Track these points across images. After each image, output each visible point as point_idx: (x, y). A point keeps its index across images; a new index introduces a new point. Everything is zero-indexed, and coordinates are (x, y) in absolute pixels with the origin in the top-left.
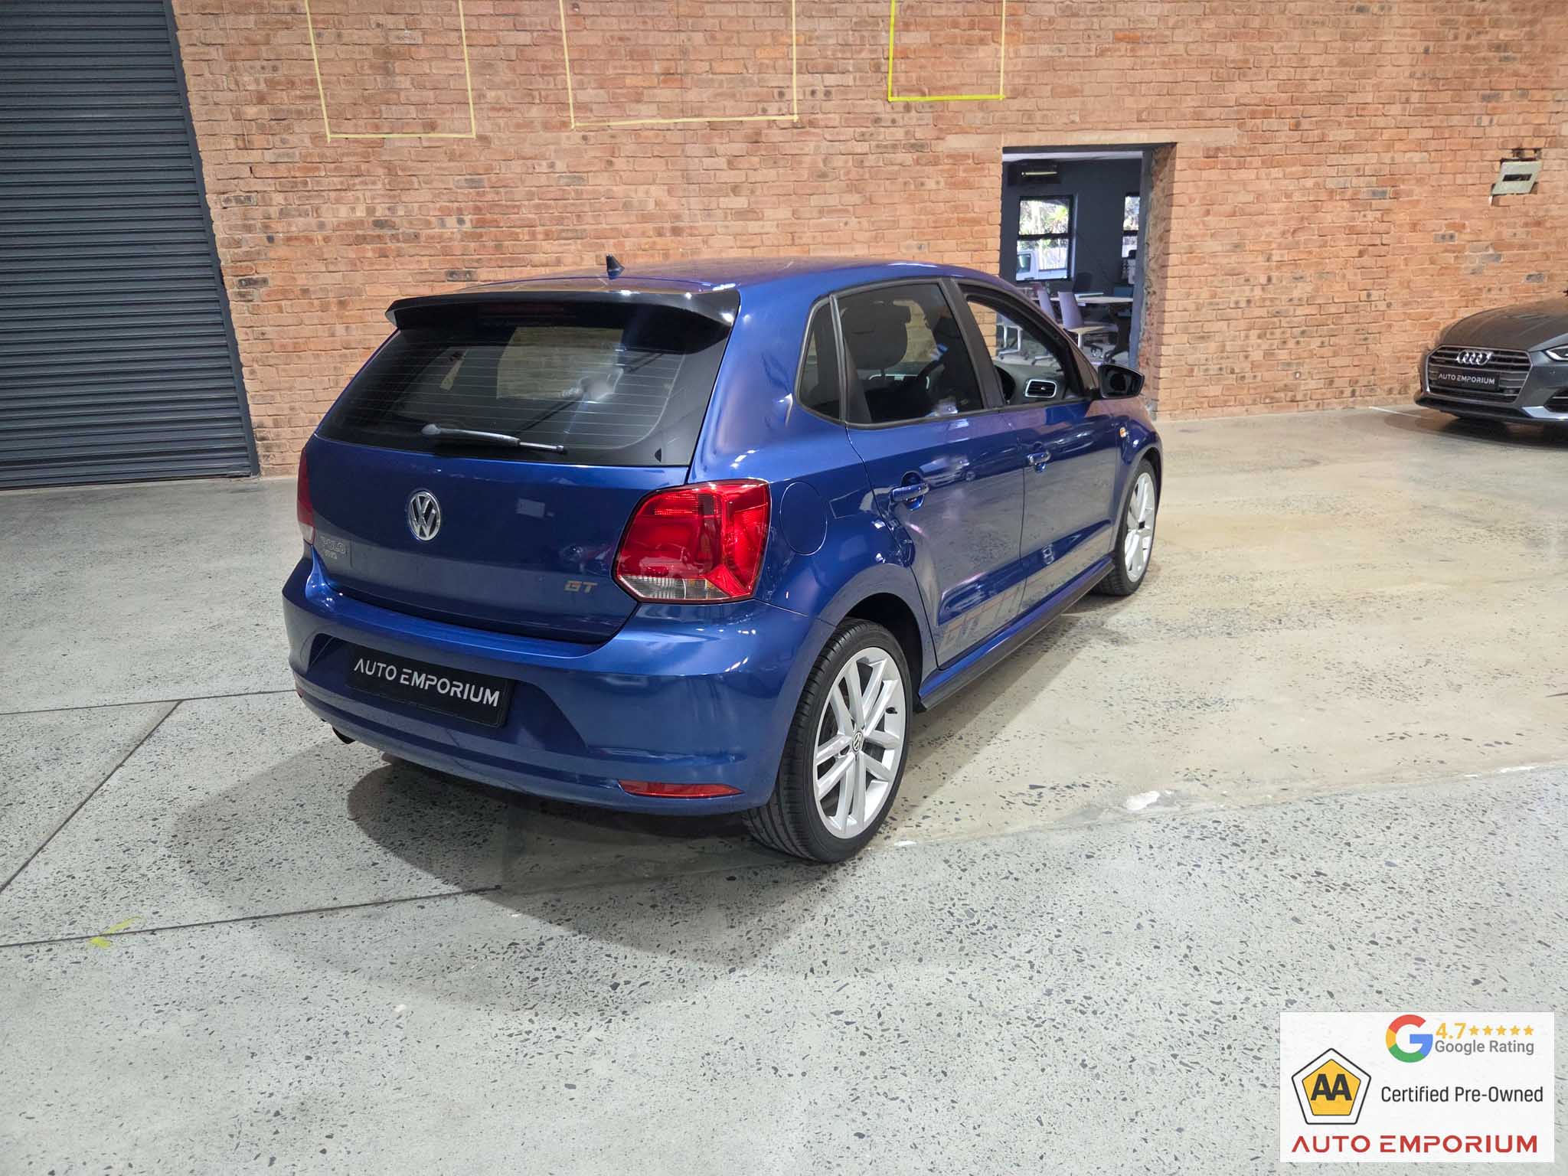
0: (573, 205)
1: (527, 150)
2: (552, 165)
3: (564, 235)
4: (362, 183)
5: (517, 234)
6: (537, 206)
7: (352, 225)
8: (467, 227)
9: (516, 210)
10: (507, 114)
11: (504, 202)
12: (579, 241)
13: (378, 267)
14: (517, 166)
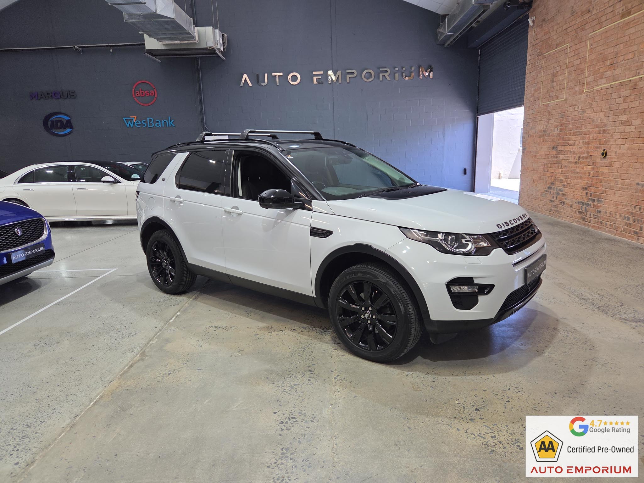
0: (581, 122)
1: (574, 103)
2: (578, 108)
3: (577, 134)
4: (544, 118)
5: (567, 133)
6: (573, 123)
7: (540, 131)
8: (558, 132)
9: (568, 125)
10: (572, 90)
11: (567, 122)
12: (580, 136)
13: (542, 145)
14: (571, 109)
